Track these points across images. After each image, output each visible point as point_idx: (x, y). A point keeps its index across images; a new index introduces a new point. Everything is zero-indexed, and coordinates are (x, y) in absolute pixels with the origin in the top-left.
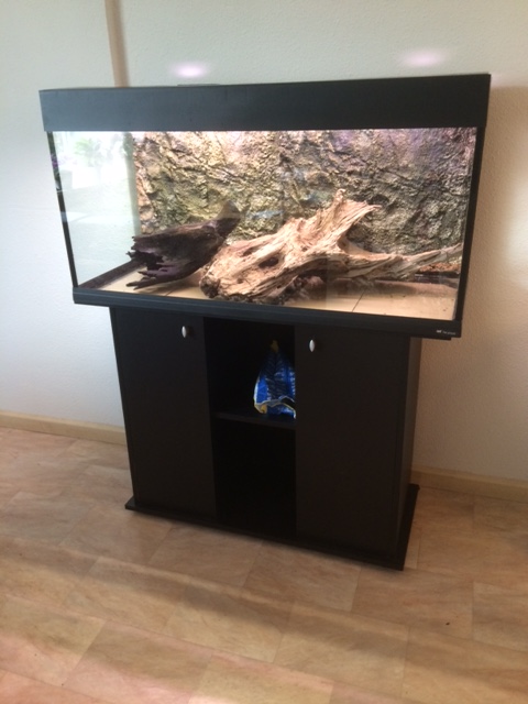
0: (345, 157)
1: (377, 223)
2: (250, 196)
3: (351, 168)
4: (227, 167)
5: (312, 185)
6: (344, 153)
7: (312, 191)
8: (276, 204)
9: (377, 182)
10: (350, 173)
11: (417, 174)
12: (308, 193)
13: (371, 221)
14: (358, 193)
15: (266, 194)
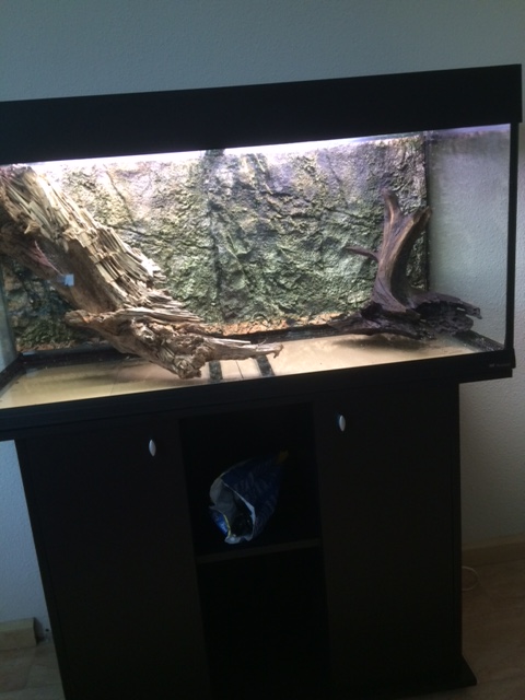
0: (286, 199)
1: (329, 270)
2: (169, 258)
3: (294, 211)
4: (134, 225)
5: (250, 235)
6: (284, 195)
7: (251, 242)
8: (206, 264)
9: (325, 224)
10: (294, 217)
11: (367, 211)
12: (246, 245)
13: (322, 269)
14: (305, 238)
15: (191, 254)
